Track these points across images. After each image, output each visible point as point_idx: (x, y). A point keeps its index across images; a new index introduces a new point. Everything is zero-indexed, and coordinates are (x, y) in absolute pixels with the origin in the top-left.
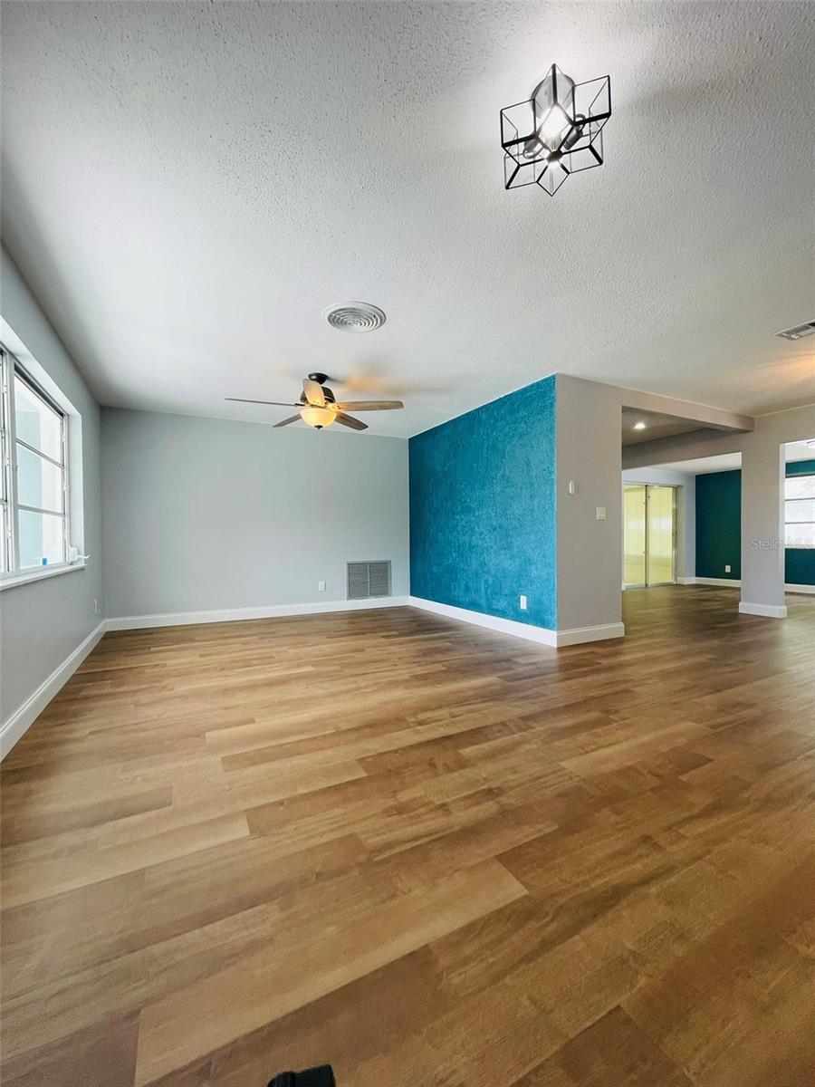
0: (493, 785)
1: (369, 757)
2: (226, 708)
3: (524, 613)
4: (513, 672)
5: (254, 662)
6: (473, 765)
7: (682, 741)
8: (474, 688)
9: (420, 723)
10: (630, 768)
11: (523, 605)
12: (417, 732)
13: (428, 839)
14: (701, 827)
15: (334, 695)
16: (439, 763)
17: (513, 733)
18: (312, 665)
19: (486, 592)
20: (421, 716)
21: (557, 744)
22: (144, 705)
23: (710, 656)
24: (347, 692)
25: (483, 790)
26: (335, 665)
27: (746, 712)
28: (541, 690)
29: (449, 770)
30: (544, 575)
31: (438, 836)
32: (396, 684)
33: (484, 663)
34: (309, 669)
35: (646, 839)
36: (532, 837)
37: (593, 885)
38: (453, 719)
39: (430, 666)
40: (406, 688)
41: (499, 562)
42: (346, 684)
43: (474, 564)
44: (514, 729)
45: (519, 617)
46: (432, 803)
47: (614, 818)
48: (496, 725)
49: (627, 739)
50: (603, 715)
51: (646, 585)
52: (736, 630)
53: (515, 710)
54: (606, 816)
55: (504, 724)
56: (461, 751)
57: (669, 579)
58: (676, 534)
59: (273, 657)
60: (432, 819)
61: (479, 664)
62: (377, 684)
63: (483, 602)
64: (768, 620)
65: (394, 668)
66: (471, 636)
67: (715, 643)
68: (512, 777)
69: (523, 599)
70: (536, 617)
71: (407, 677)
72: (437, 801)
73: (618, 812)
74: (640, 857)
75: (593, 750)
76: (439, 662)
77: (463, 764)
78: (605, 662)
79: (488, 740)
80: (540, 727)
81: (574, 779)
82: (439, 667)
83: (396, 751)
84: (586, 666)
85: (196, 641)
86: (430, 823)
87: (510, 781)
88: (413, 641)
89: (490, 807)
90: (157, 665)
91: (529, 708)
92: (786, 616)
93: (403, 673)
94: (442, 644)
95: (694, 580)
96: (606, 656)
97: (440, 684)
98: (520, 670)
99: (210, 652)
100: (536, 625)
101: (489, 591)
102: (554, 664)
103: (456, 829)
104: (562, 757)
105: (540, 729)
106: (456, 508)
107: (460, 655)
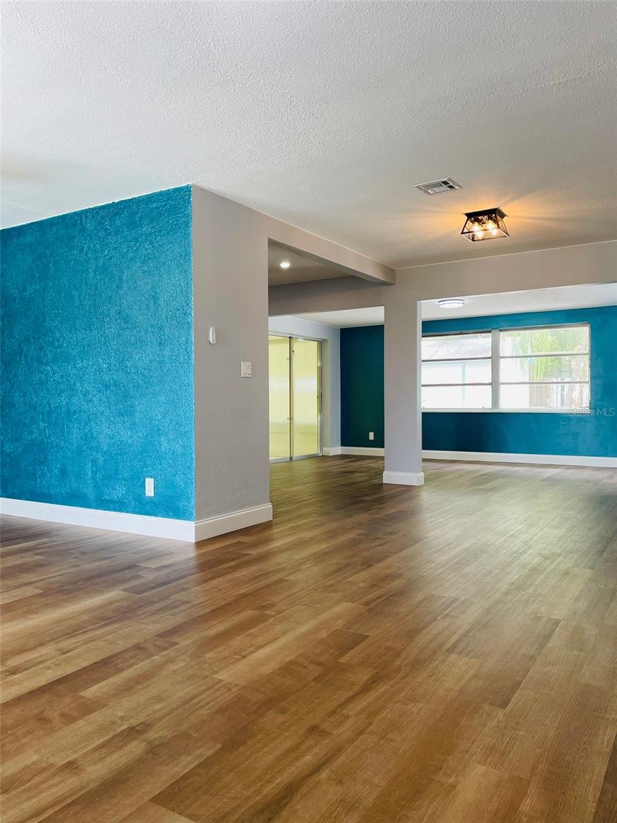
0: (134, 722)
3: (151, 501)
4: (141, 581)
6: (104, 706)
7: (340, 623)
8: (89, 610)
9: (13, 671)
10: (291, 662)
11: (150, 491)
12: (12, 684)
13: (57, 808)
14: (362, 703)
16: (53, 714)
17: (152, 655)
19: (94, 478)
20: (14, 662)
21: (208, 655)
23: (361, 531)
25: (123, 731)
27: (394, 583)
28: (181, 596)
29: (69, 719)
30: (179, 449)
31: (69, 801)
33: (100, 576)
35: (313, 729)
36: (192, 766)
37: (265, 792)
38: (64, 656)
39: (13, 593)
41: (114, 433)
43: (75, 435)
44: (152, 649)
45: (143, 507)
46: (52, 765)
47: (281, 718)
48: (127, 650)
49: (284, 633)
50: (257, 612)
51: (291, 458)
52: (381, 501)
53: (150, 627)
54: (272, 718)
55: (138, 647)
56: (82, 694)
57: (314, 449)
58: (321, 397)
60: (56, 785)
61: (92, 577)
63: (90, 493)
64: (408, 489)
66: (73, 542)
67: (363, 517)
68: (157, 707)
69: (150, 483)
70: (168, 506)
72: (60, 761)
73: (283, 711)
74: (310, 748)
75: (251, 653)
76: (31, 583)
77: (88, 708)
78: (254, 552)
79: (122, 670)
80: (186, 641)
81: (234, 690)
82: (30, 591)
84: (233, 560)
86: (54, 790)
87: (155, 712)
89: (135, 748)
91: (169, 621)
92: (423, 483)
94: (28, 559)
95: (339, 450)
96: (255, 545)
97: (36, 613)
98: (149, 577)
100: (168, 516)
101: (99, 475)
102: (193, 563)
103: (93, 785)
104: (216, 669)
105: (186, 643)
106: (45, 355)
107: (60, 571)
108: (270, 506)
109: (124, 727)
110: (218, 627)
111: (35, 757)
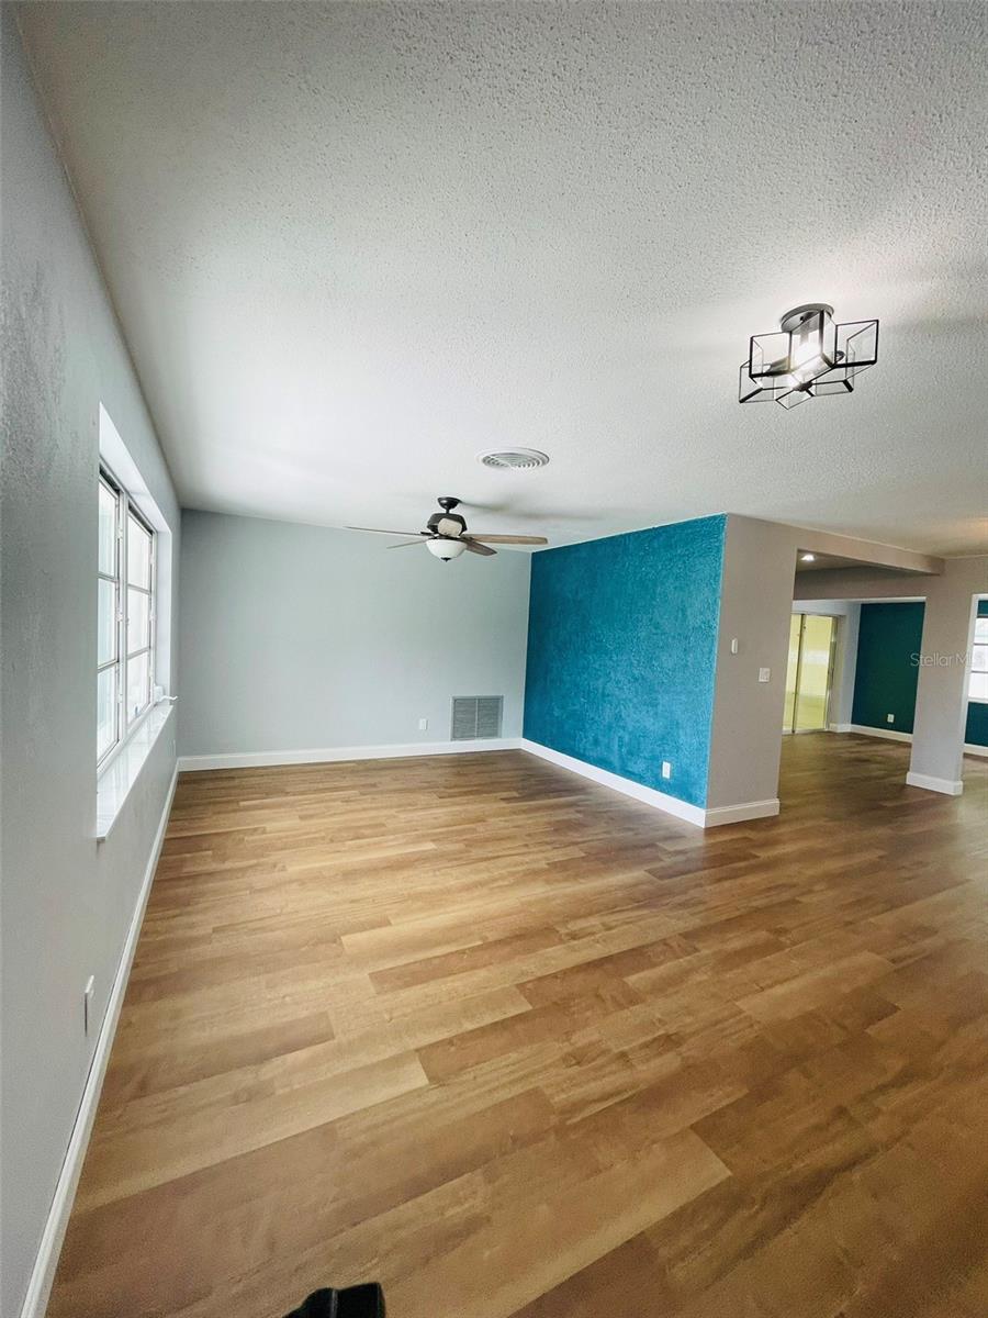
0: (672, 1029)
1: (529, 982)
2: (353, 902)
3: (667, 784)
4: (662, 864)
5: (367, 832)
6: (643, 1001)
8: (622, 887)
9: (574, 936)
10: (812, 1013)
11: (666, 773)
12: (573, 949)
13: (617, 1099)
15: (468, 888)
16: (606, 994)
17: (678, 958)
18: (433, 841)
19: (620, 751)
20: (575, 926)
21: (728, 975)
22: (260, 891)
23: (881, 853)
24: (481, 884)
25: (661, 1036)
26: (457, 842)
28: (696, 894)
29: (618, 1005)
30: (694, 743)
32: (533, 875)
33: (627, 849)
35: (841, 1111)
36: (724, 1103)
37: (795, 1168)
38: (608, 932)
39: (566, 850)
40: (548, 882)
41: (639, 719)
42: (479, 871)
43: (608, 714)
44: (678, 950)
45: (659, 784)
46: (609, 1050)
47: (805, 1083)
48: (657, 943)
49: (802, 973)
50: (773, 937)
51: (793, 732)
53: (673, 921)
54: (795, 1079)
55: (664, 942)
56: (626, 980)
57: (820, 724)
58: (832, 673)
59: (384, 825)
60: (613, 1073)
62: (513, 874)
63: (616, 761)
64: (940, 798)
65: (525, 850)
68: (688, 1020)
69: (667, 767)
70: (681, 788)
71: (543, 865)
72: (615, 1048)
73: (807, 1074)
74: (838, 1134)
75: (770, 987)
76: (576, 843)
77: (633, 998)
78: (764, 855)
79: (654, 965)
80: (707, 950)
82: (577, 853)
83: (555, 976)
84: (742, 860)
85: (287, 794)
86: (615, 1079)
87: (687, 1025)
88: (538, 809)
89: (669, 1062)
90: (255, 830)
91: (689, 921)
92: (960, 792)
93: (540, 858)
94: (572, 815)
95: (848, 727)
96: (762, 845)
97: (583, 878)
98: (668, 861)
99: (311, 812)
100: (680, 798)
101: (624, 750)
102: (702, 855)
103: (643, 1087)
104: (737, 994)
105: (705, 952)
106: (589, 646)
107: (597, 835)
108: (777, 801)
109: (661, 1032)
110: (736, 942)
111: (596, 1037)
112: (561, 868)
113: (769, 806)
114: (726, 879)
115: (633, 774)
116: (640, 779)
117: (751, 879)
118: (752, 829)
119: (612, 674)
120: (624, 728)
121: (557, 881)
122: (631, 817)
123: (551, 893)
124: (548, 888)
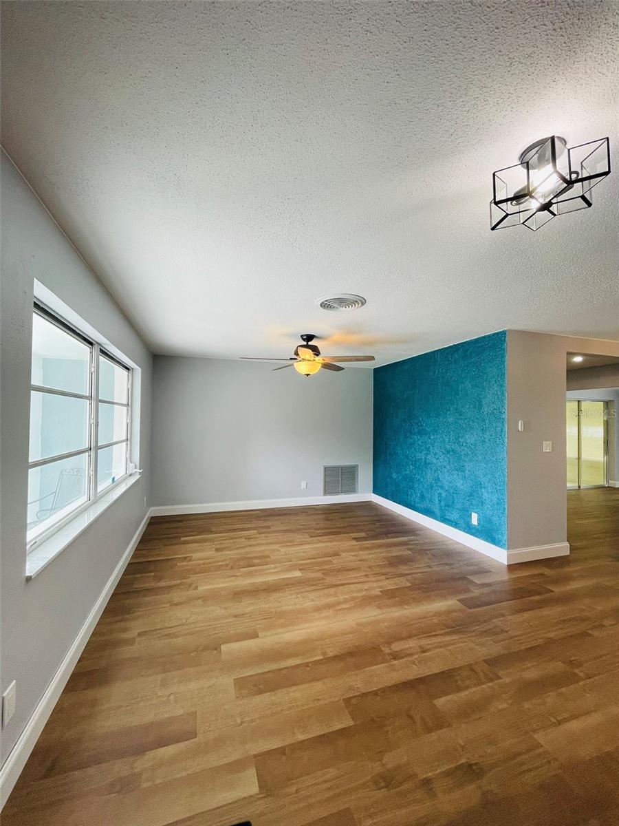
0: (471, 758)
1: (354, 697)
2: (236, 616)
3: (475, 528)
4: (471, 594)
5: (256, 561)
8: (437, 614)
9: (395, 656)
11: (475, 521)
12: (393, 669)
15: (319, 609)
17: (481, 683)
18: (300, 570)
19: (440, 503)
20: (396, 647)
21: (526, 705)
22: (176, 604)
24: (329, 606)
25: (463, 765)
26: (319, 571)
28: (500, 622)
30: (495, 499)
32: (368, 600)
33: (444, 581)
34: (297, 574)
38: (423, 655)
39: (396, 580)
40: (379, 607)
41: (453, 480)
42: (329, 596)
43: (429, 477)
44: (481, 675)
45: (469, 529)
46: (416, 775)
48: (463, 668)
50: (567, 668)
51: (579, 487)
53: (479, 649)
55: (470, 667)
56: (435, 702)
57: (602, 482)
58: (607, 442)
59: (269, 557)
61: (439, 581)
62: (353, 598)
63: (438, 512)
65: (366, 579)
68: (488, 750)
69: (475, 516)
70: (487, 533)
71: (377, 592)
72: (421, 773)
75: (566, 720)
78: (558, 590)
79: (459, 689)
80: (508, 677)
81: (554, 764)
82: (404, 582)
83: (376, 693)
84: (539, 594)
85: (212, 532)
87: (486, 755)
88: (379, 546)
89: (472, 793)
90: (185, 558)
93: (375, 586)
94: (405, 552)
96: (556, 582)
97: (407, 604)
98: (476, 592)
99: (223, 546)
100: (486, 540)
102: (507, 587)
104: (534, 726)
105: (506, 680)
106: (414, 429)
107: (421, 568)
108: (567, 544)
109: (464, 761)
110: (532, 671)
112: (392, 596)
113: (561, 548)
114: (525, 610)
115: (451, 521)
116: (455, 525)
117: (546, 612)
118: (547, 567)
119: (431, 448)
120: (442, 487)
121: (388, 606)
122: (448, 554)
123: (381, 617)
124: (379, 611)
